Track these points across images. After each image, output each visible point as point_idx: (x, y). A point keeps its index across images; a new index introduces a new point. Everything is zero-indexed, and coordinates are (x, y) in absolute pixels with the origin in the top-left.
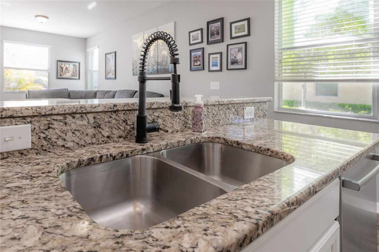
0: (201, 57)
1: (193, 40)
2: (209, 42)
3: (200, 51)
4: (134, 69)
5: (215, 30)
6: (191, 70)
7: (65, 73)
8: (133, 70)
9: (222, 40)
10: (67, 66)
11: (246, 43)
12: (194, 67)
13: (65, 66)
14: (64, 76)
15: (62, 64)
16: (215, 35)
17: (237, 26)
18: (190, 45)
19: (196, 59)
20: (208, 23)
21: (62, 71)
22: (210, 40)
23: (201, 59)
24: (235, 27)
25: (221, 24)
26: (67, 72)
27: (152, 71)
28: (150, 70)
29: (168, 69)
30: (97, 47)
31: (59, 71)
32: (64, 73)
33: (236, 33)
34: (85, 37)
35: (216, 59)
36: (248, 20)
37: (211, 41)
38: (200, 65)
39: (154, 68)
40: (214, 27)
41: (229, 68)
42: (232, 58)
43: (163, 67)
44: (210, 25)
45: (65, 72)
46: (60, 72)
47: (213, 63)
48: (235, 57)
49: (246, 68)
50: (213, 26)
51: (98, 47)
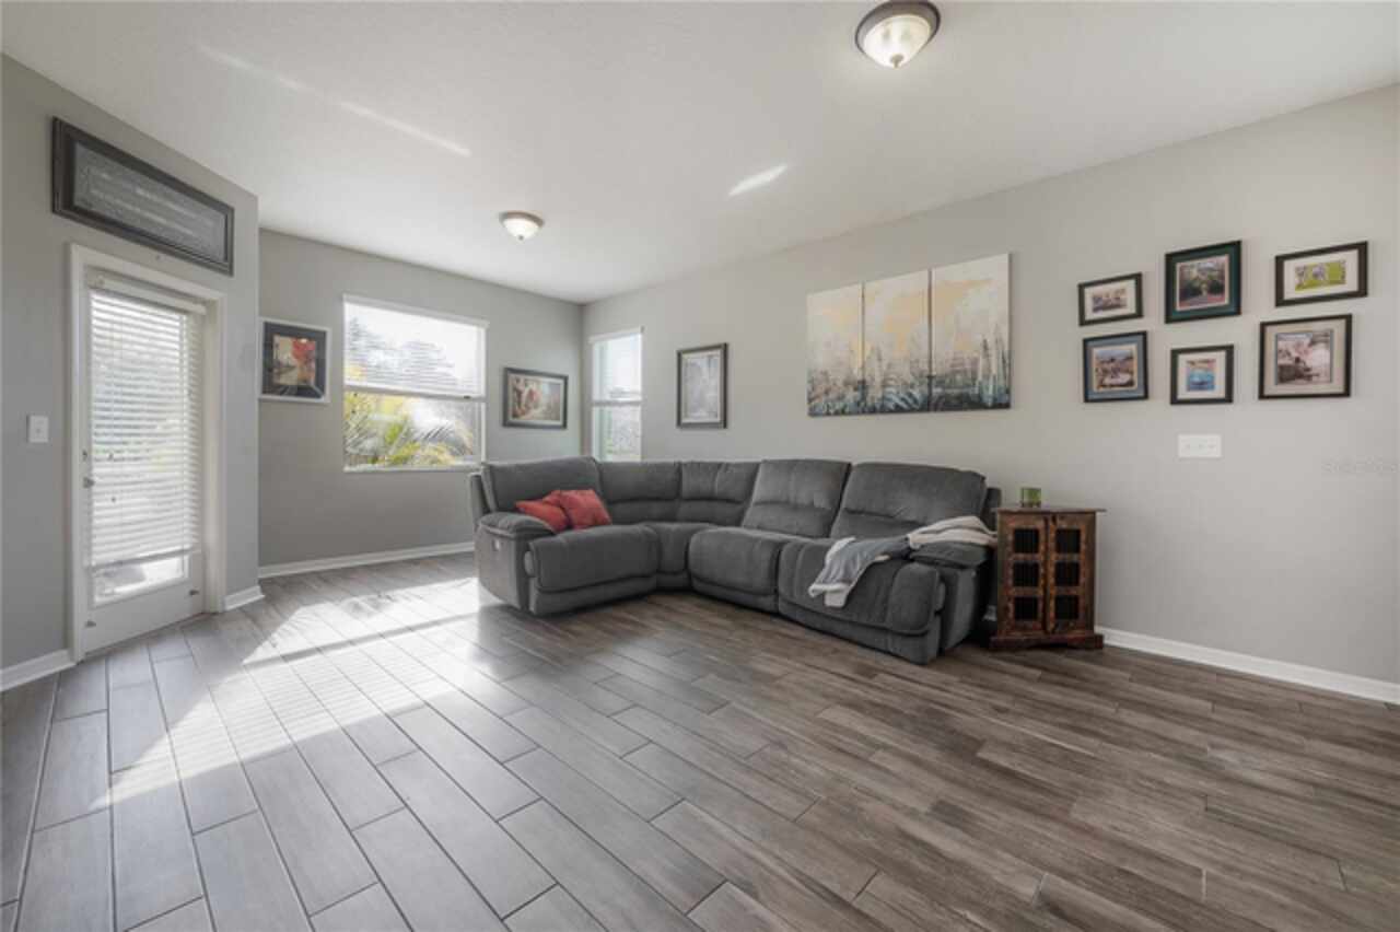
0: (1135, 362)
1: (1096, 310)
2: (1173, 316)
3: (1131, 342)
4: (818, 397)
5: (1203, 278)
6: (1087, 400)
7: (528, 408)
8: (810, 400)
9: (1236, 309)
10: (533, 386)
11: (1348, 318)
12: (1102, 389)
13: (526, 385)
14: (523, 419)
15: (518, 381)
16: (1205, 293)
17: (1305, 268)
18: (1083, 322)
19: (1112, 365)
20: (1171, 259)
21: (519, 403)
22: (1179, 308)
23: (1135, 365)
24: (1298, 269)
25: (1231, 260)
26: (531, 405)
27: (902, 404)
28: (889, 400)
29: (980, 397)
30: (639, 329)
31: (511, 402)
32: (523, 408)
33: (1300, 286)
34: (582, 300)
35: (1206, 365)
36: (1362, 248)
37: (1181, 312)
38: (1130, 383)
39: (910, 395)
40: (1199, 270)
41: (1267, 392)
42: (1282, 362)
43: (956, 392)
44: (1178, 265)
45: (526, 406)
46: (514, 406)
47: (1190, 377)
48: (1298, 360)
49: (1347, 393)
50: (1192, 267)
51: (643, 330)
